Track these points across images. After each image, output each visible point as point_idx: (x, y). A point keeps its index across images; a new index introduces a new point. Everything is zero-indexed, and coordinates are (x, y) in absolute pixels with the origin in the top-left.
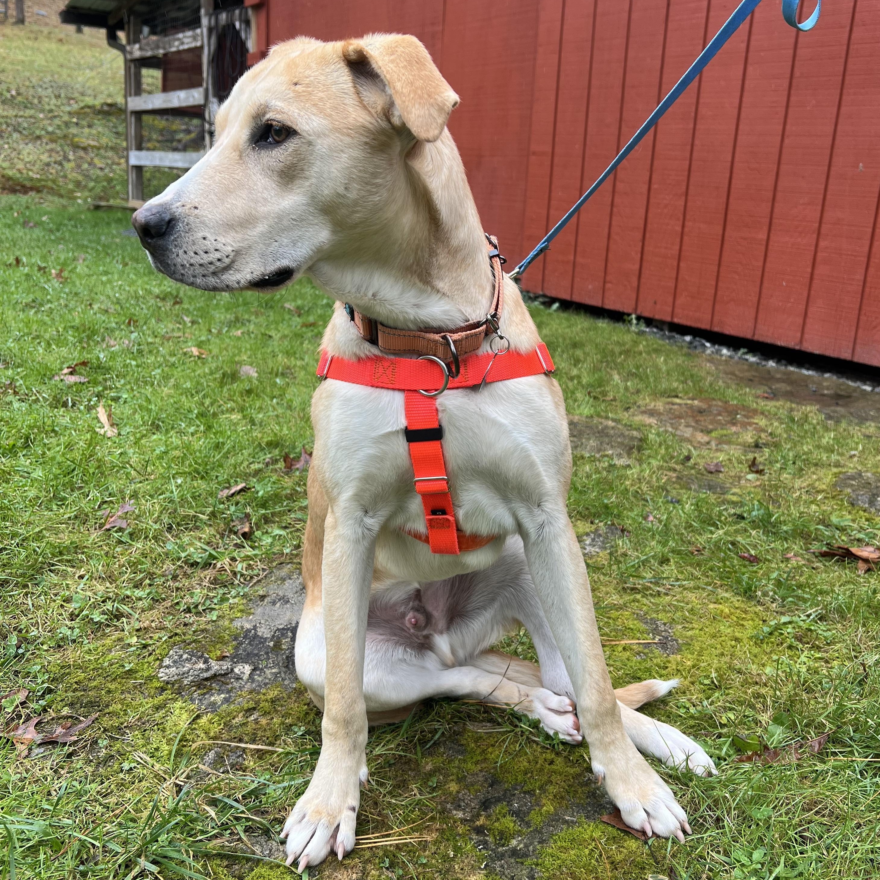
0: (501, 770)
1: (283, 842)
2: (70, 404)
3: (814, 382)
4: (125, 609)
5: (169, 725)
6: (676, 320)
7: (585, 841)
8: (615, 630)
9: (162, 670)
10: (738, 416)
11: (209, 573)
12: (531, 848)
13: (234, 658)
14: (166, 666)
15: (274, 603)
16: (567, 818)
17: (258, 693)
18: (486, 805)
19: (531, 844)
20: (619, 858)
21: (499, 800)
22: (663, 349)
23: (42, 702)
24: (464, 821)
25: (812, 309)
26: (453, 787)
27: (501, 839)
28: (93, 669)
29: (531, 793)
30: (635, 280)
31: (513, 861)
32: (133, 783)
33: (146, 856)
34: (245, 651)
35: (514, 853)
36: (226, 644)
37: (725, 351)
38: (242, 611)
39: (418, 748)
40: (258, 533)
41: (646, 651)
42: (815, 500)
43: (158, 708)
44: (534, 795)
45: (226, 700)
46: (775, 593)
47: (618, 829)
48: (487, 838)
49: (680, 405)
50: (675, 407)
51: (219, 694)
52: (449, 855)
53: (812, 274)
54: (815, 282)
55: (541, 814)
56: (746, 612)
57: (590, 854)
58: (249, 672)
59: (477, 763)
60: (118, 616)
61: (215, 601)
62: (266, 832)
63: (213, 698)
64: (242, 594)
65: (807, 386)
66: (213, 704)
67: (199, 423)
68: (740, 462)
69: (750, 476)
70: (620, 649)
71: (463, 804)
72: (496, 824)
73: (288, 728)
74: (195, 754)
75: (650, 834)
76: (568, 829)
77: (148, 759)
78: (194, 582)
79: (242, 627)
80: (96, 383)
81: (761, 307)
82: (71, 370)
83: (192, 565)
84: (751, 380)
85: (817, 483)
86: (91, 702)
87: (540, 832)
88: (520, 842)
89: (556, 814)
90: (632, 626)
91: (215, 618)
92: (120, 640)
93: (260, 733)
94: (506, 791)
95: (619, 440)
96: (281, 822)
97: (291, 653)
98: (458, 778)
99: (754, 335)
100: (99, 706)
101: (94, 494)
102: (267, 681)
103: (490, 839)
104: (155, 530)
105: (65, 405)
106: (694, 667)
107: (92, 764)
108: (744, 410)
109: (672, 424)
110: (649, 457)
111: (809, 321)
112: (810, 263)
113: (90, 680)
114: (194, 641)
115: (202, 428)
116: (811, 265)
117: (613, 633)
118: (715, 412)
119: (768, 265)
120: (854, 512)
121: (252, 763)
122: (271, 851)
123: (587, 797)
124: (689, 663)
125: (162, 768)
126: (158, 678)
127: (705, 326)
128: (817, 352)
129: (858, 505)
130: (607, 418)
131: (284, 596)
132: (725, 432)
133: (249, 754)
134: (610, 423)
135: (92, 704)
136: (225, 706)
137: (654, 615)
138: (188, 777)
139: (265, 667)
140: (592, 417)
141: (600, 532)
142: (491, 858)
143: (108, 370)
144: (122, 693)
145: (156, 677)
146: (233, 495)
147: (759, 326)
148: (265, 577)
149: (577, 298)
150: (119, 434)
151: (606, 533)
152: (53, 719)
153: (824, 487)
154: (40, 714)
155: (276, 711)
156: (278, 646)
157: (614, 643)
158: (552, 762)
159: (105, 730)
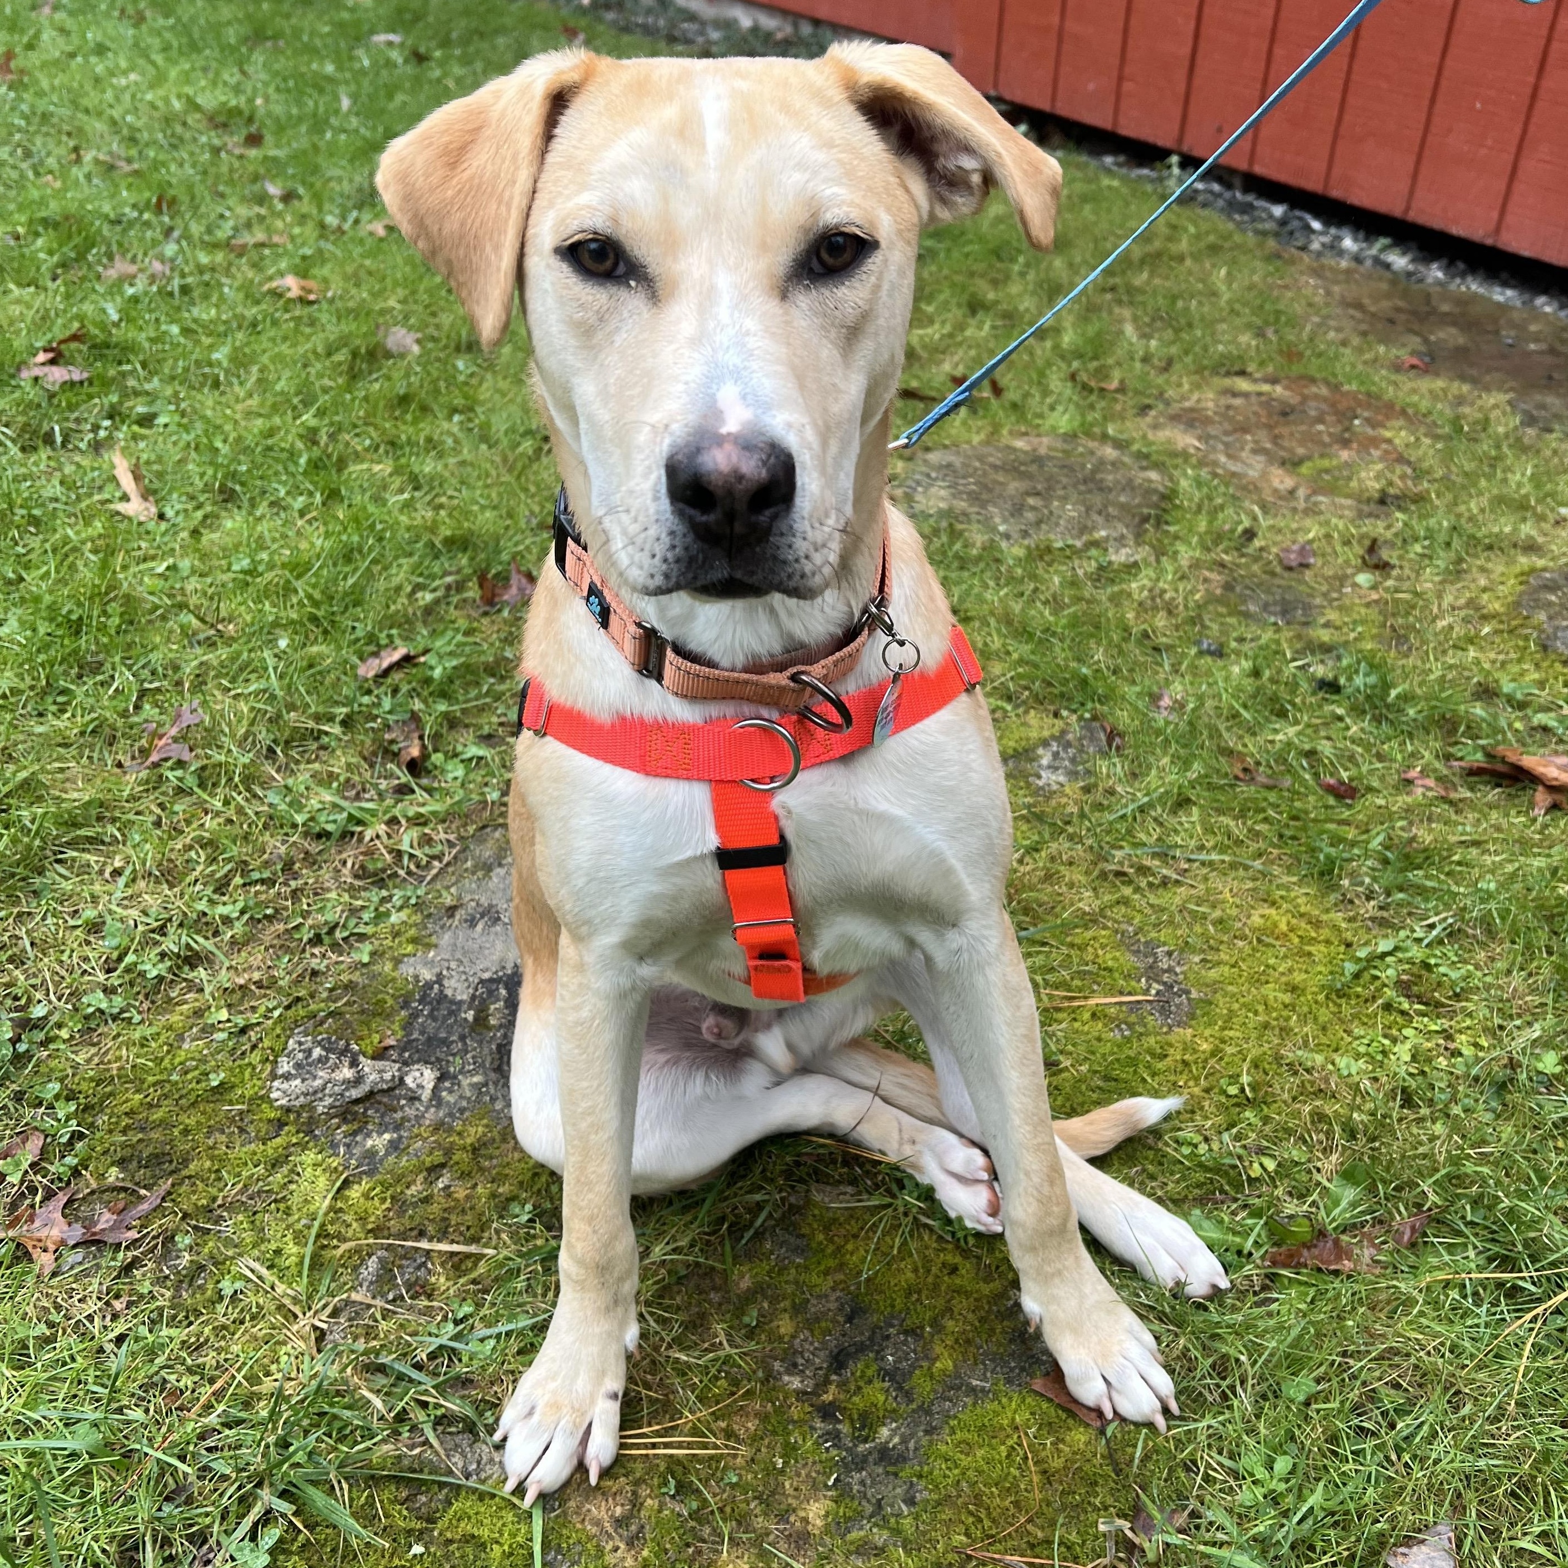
0: (867, 1286)
1: (500, 1446)
2: (59, 439)
3: (1512, 325)
4: (203, 943)
5: (295, 1201)
6: (1258, 170)
7: (1002, 1428)
8: (1082, 975)
9: (276, 1084)
10: (1357, 422)
11: (351, 855)
12: (911, 1445)
13: (404, 1050)
14: (282, 1076)
15: (472, 922)
16: (975, 1383)
17: (450, 1130)
18: (839, 1361)
19: (912, 1435)
20: (1057, 1463)
21: (861, 1349)
22: (1227, 245)
23: (70, 1160)
24: (801, 1395)
25: (1528, 166)
26: (785, 1326)
27: (863, 1427)
28: (154, 1085)
29: (914, 1332)
30: (1181, 75)
31: (880, 1470)
32: (242, 1322)
33: (271, 1485)
34: (422, 1033)
35: (884, 1454)
36: (388, 1016)
37: (1348, 243)
38: (414, 941)
39: (727, 1243)
40: (437, 758)
41: (1133, 1018)
42: (1477, 636)
43: (275, 1164)
44: (921, 1336)
45: (394, 1146)
46: (1374, 879)
47: (1059, 1406)
48: (840, 1427)
49: (1246, 395)
50: (1238, 402)
51: (380, 1134)
52: (774, 1464)
53: (1536, 88)
54: (1540, 105)
55: (932, 1377)
56: (1317, 924)
57: (1008, 1457)
58: (431, 1085)
59: (826, 1273)
60: (192, 959)
61: (366, 916)
62: (470, 1428)
63: (369, 1143)
64: (413, 901)
65: (1497, 332)
66: (370, 1154)
67: (311, 488)
68: (1347, 543)
69: (1363, 579)
70: (1087, 1016)
71: (800, 1361)
72: (856, 1399)
73: (503, 1206)
74: (343, 1266)
75: (1109, 1415)
76: (975, 1404)
77: (264, 1272)
78: (326, 874)
79: (416, 978)
80: (106, 384)
81: (1427, 153)
82: (50, 355)
83: (319, 836)
84: (1391, 321)
85: (1485, 597)
86: (157, 1156)
87: (928, 1412)
88: (894, 1431)
89: (957, 1376)
90: (1110, 963)
91: (366, 959)
92: (198, 1013)
93: (454, 1219)
94: (875, 1329)
95: (1122, 499)
96: (496, 1406)
97: (505, 1036)
98: (794, 1305)
99: (1408, 208)
100: (171, 1162)
101: (123, 678)
102: (464, 1104)
103: (844, 1428)
104: (244, 766)
105: (48, 439)
106: (1213, 1054)
107: (169, 1283)
108: (1368, 406)
109: (1227, 445)
110: (1176, 537)
111: (1519, 187)
112: (1534, 64)
113: (150, 1106)
114: (331, 1014)
115: (318, 498)
116: (1535, 71)
117: (1077, 982)
118: (1313, 413)
119: (1449, 62)
120: (1545, 664)
121: (442, 1280)
122: (479, 1463)
123: (1011, 1341)
124: (1205, 1046)
125: (289, 1292)
126: (271, 1102)
127: (1312, 184)
128: (1526, 253)
129: (1555, 651)
130: (1105, 437)
131: (491, 906)
132: (1326, 463)
133: (437, 1261)
134: (1109, 452)
135: (157, 1159)
136: (391, 1159)
137: (1153, 935)
138: (335, 1313)
139: (461, 1072)
140: (1075, 436)
141: (1070, 737)
142: (846, 1466)
143: (126, 350)
144: (209, 1134)
145: (266, 1099)
146: (386, 673)
147: (1419, 194)
148: (455, 858)
149: (1064, 109)
150: (161, 516)
151: (1080, 739)
152: (93, 1192)
153: (1497, 606)
154: (69, 1183)
155: (482, 1170)
156: (481, 1020)
157: (1076, 1004)
158: (954, 1270)
159: (185, 1216)
